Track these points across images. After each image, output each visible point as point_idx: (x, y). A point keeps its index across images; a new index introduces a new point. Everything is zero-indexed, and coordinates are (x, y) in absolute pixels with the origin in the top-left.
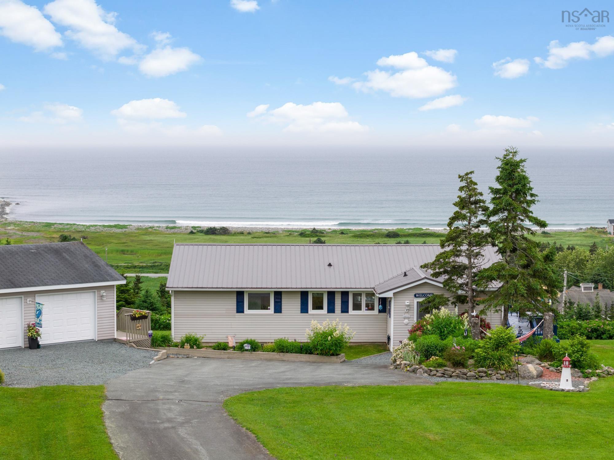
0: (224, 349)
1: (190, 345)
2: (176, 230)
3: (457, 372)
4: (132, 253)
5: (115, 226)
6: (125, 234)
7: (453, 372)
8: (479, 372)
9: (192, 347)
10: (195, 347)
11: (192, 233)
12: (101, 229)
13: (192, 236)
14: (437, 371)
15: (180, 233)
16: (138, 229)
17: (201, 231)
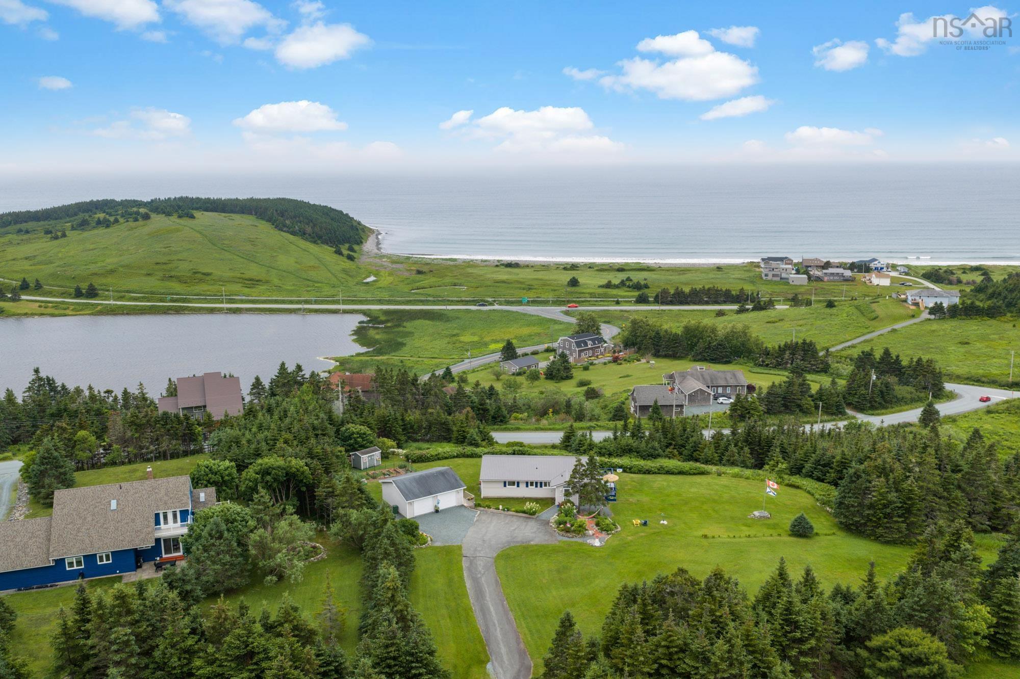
0: (499, 509)
1: (488, 508)
2: (487, 263)
3: (566, 534)
8: (573, 535)
11: (497, 266)
13: (497, 269)
14: (561, 533)
15: (490, 266)
16: (464, 262)
17: (503, 265)
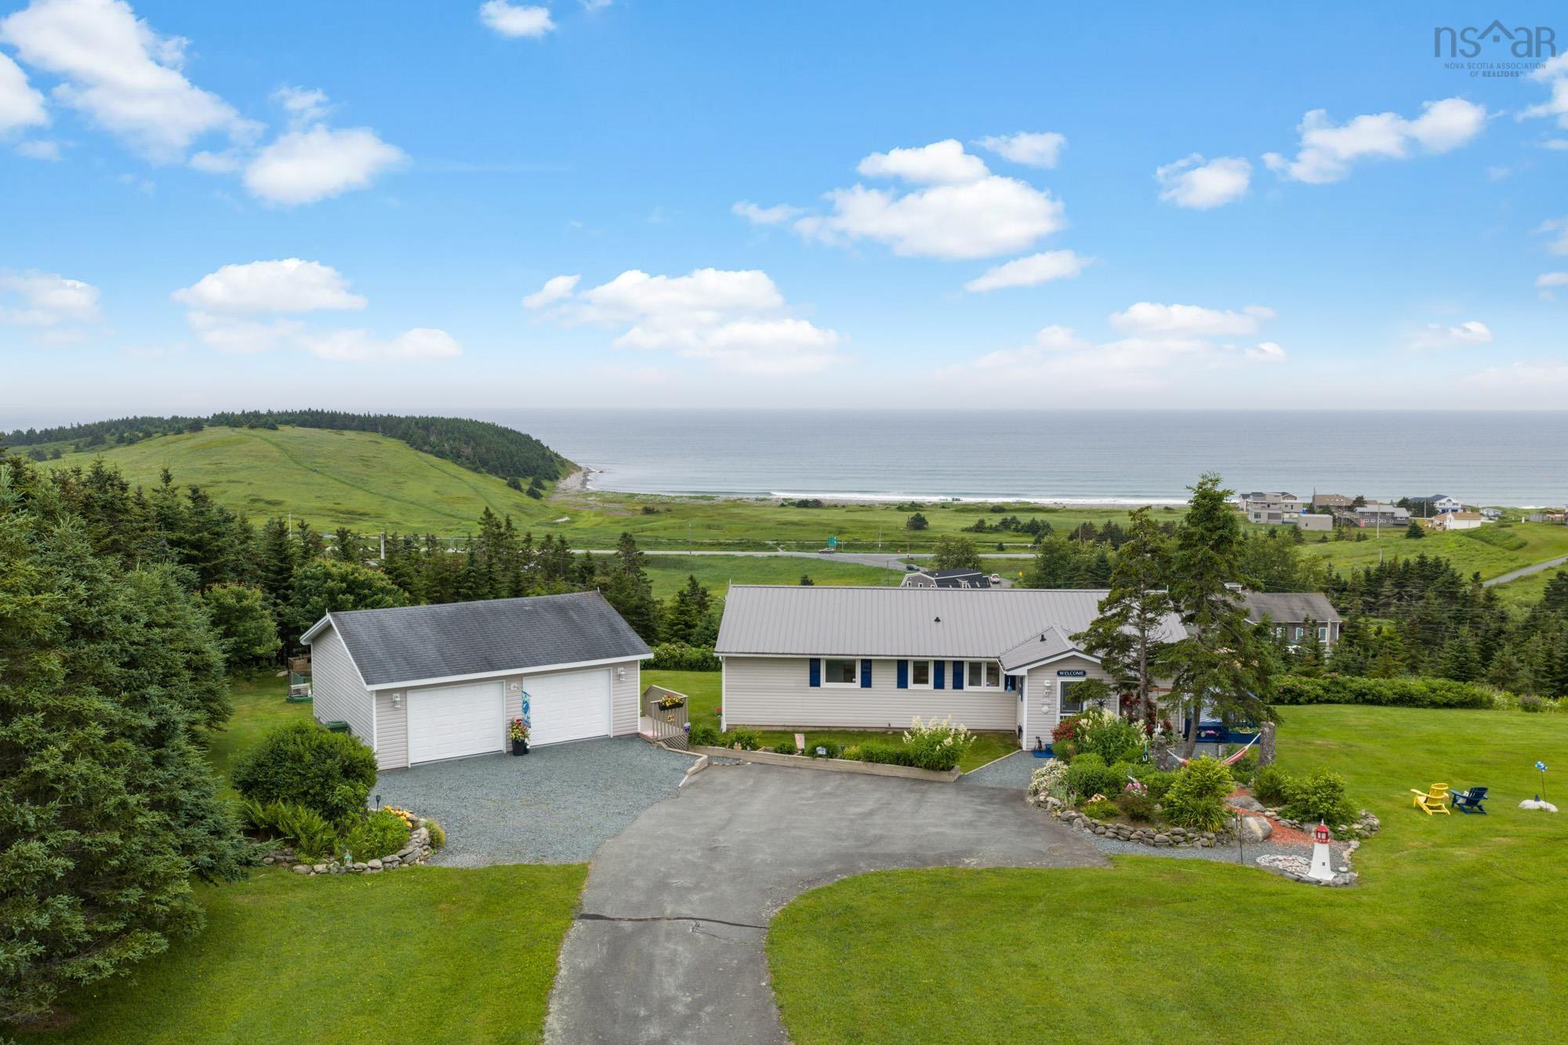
0: (790, 752)
1: (742, 745)
2: (767, 502)
3: (1139, 832)
4: (719, 527)
5: (702, 498)
6: (712, 506)
7: (1132, 833)
8: (1174, 834)
9: (744, 748)
10: (748, 748)
11: (783, 505)
12: (687, 500)
13: (782, 509)
14: (1106, 828)
15: (770, 506)
16: (726, 501)
17: (793, 504)
